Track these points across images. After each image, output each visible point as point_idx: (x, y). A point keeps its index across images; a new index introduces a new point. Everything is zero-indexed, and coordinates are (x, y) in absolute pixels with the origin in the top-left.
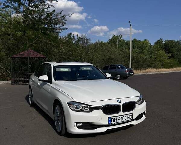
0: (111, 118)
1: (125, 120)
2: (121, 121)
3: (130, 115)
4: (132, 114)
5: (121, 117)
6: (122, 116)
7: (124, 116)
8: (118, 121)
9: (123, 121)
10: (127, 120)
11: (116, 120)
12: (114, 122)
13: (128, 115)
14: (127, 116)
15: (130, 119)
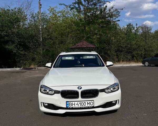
0: (69, 102)
1: (84, 106)
2: (79, 106)
3: (90, 102)
4: (93, 101)
5: (79, 102)
6: (81, 102)
7: (83, 102)
8: (76, 106)
9: (81, 106)
10: (86, 106)
11: (75, 104)
12: (72, 106)
13: (89, 102)
14: (86, 102)
15: (91, 106)
